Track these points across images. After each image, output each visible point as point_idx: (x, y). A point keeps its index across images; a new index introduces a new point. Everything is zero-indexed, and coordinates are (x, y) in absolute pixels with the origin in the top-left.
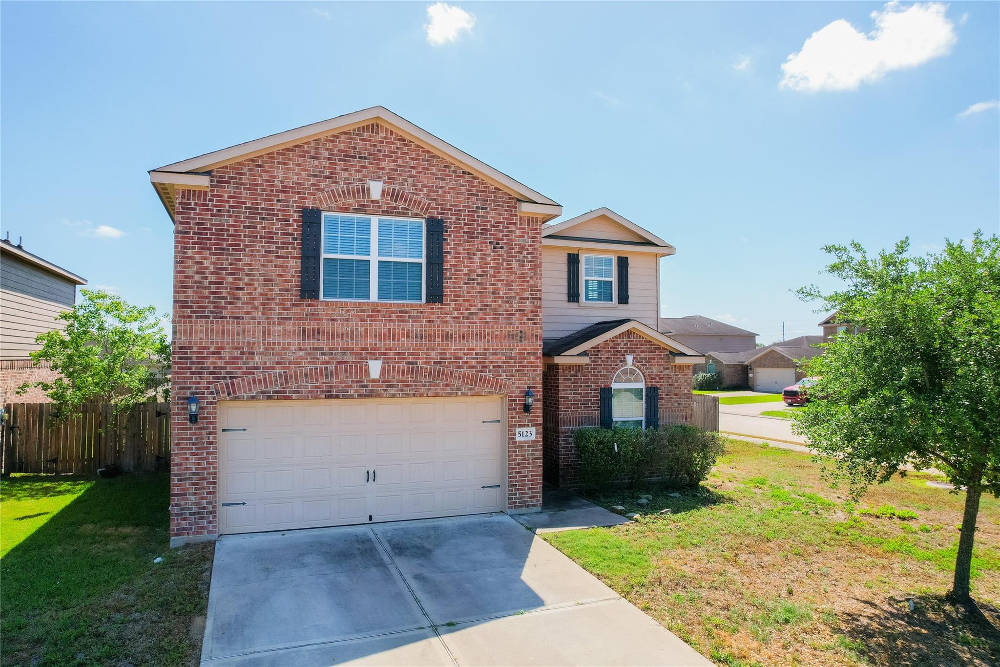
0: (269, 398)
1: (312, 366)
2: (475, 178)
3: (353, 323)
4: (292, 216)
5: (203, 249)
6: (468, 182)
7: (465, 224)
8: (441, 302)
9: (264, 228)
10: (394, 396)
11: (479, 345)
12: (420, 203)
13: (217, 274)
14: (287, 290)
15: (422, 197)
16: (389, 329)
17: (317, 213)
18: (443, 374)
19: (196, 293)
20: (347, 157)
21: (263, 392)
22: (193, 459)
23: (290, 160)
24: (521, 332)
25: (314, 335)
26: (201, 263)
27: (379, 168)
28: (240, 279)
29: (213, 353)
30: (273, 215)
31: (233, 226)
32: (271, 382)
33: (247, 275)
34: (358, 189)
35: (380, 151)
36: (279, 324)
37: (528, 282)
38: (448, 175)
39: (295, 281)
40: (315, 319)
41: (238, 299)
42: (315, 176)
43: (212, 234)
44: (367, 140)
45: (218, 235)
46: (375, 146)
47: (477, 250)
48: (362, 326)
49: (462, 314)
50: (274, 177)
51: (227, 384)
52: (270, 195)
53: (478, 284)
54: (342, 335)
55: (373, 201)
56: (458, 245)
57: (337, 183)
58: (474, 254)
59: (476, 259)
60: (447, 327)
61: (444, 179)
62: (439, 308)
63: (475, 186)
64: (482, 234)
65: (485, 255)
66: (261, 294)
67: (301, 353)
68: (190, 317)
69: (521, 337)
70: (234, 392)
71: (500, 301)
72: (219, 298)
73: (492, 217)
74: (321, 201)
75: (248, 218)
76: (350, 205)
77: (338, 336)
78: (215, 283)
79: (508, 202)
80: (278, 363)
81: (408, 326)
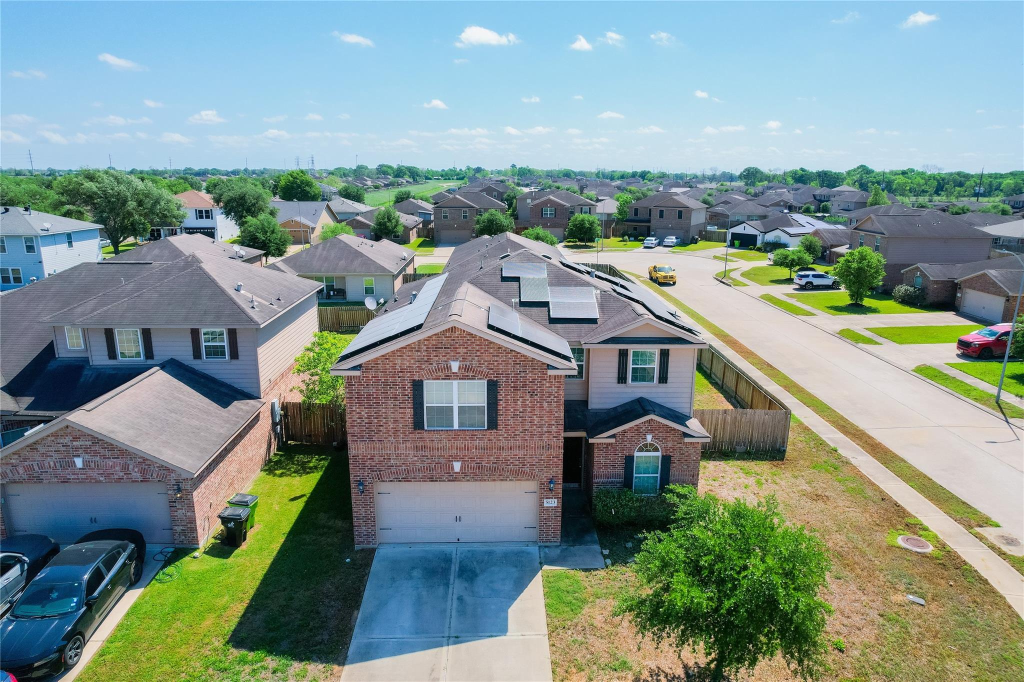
0: (400, 481)
1: (422, 465)
2: (518, 353)
3: (444, 442)
4: (407, 385)
5: (360, 406)
6: (514, 356)
7: (512, 382)
8: (496, 429)
9: (392, 393)
10: (468, 480)
11: (521, 453)
12: (482, 372)
13: (369, 418)
14: (407, 426)
15: (484, 369)
16: (465, 445)
17: (422, 381)
18: (498, 469)
19: (359, 428)
20: (437, 348)
21: (396, 478)
22: (363, 510)
23: (404, 353)
24: (549, 445)
25: (422, 449)
26: (360, 413)
27: (457, 353)
28: (381, 421)
29: (370, 459)
30: (397, 385)
31: (375, 393)
32: (400, 473)
33: (385, 418)
34: (444, 367)
35: (457, 343)
36: (403, 443)
37: (554, 414)
38: (501, 353)
39: (411, 421)
40: (423, 441)
41: (381, 431)
42: (419, 361)
43: (365, 398)
44: (449, 337)
45: (368, 398)
46: (454, 340)
47: (520, 397)
48: (449, 443)
49: (509, 435)
50: (396, 364)
51: (377, 474)
52: (395, 375)
53: (520, 417)
54: (438, 448)
55: (453, 373)
56: (507, 395)
57: (432, 364)
58: (518, 400)
59: (519, 403)
60: (500, 443)
61: (498, 356)
62: (495, 432)
63: (519, 358)
64: (523, 387)
65: (525, 400)
66: (393, 428)
67: (416, 459)
68: (356, 441)
69: (549, 448)
70: (382, 478)
71: (535, 427)
72: (371, 431)
73: (530, 376)
74: (423, 375)
75: (383, 388)
76: (439, 376)
77: (435, 449)
78: (368, 423)
79: (541, 366)
80: (403, 464)
81: (476, 443)
